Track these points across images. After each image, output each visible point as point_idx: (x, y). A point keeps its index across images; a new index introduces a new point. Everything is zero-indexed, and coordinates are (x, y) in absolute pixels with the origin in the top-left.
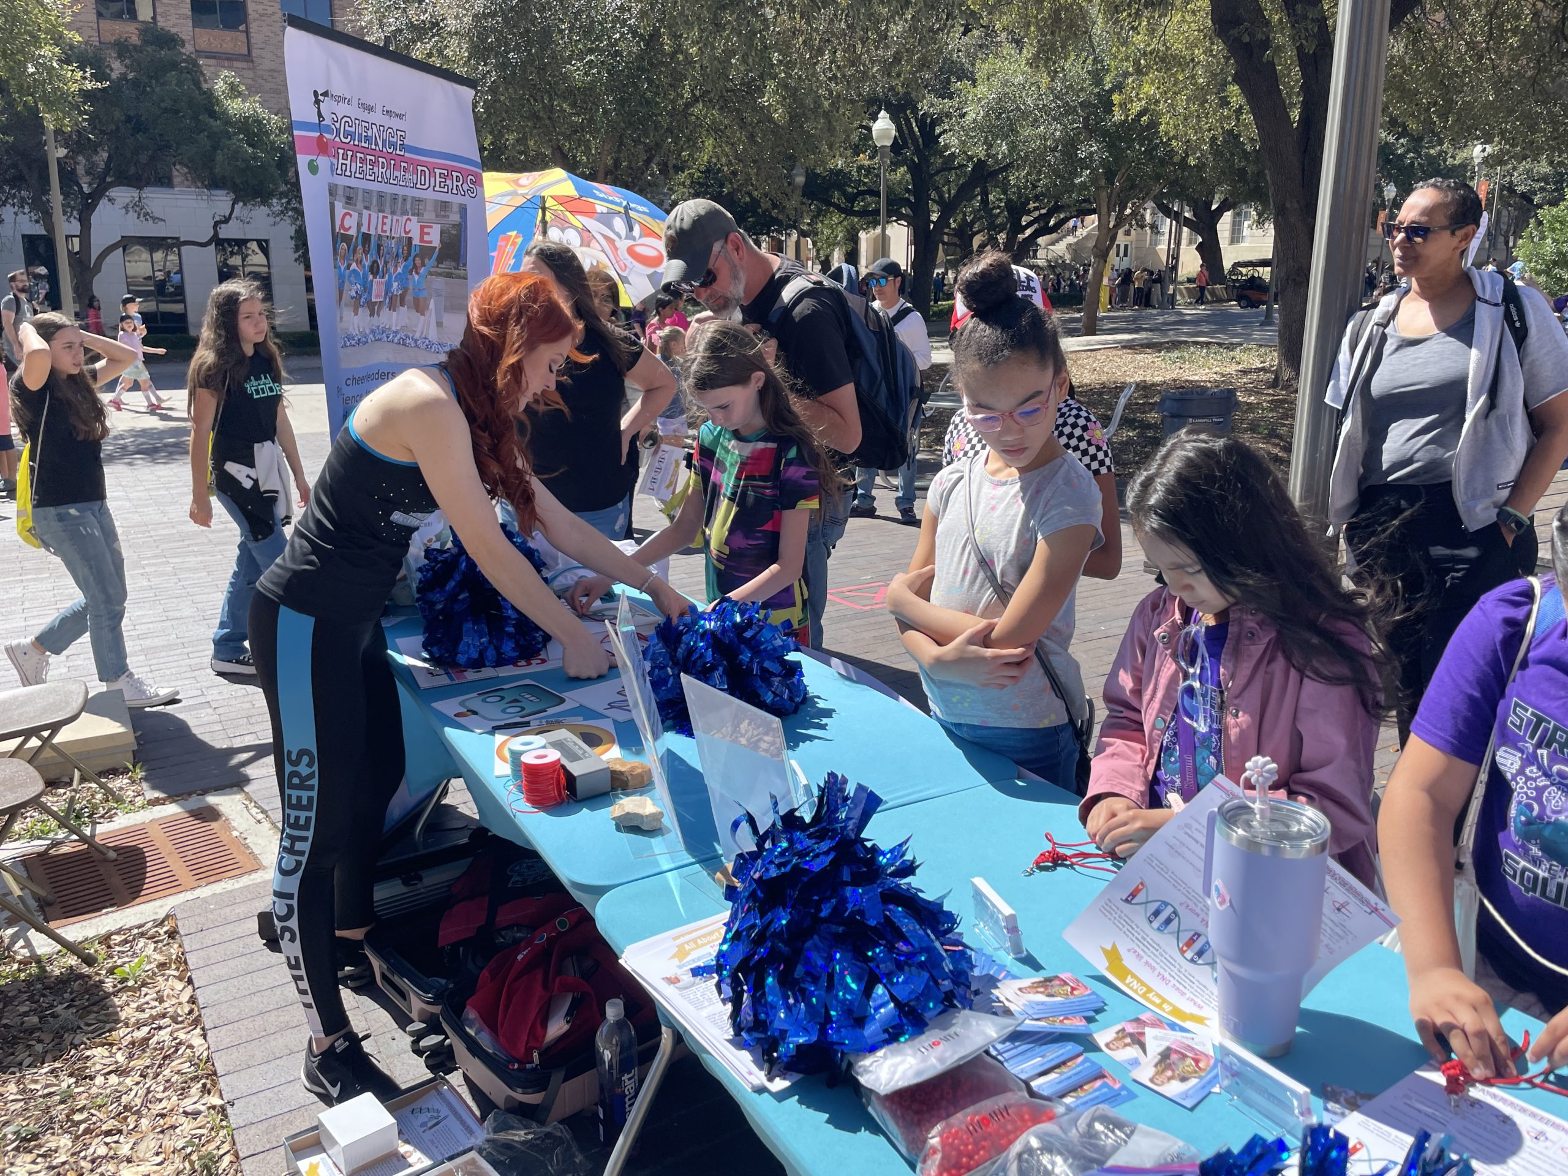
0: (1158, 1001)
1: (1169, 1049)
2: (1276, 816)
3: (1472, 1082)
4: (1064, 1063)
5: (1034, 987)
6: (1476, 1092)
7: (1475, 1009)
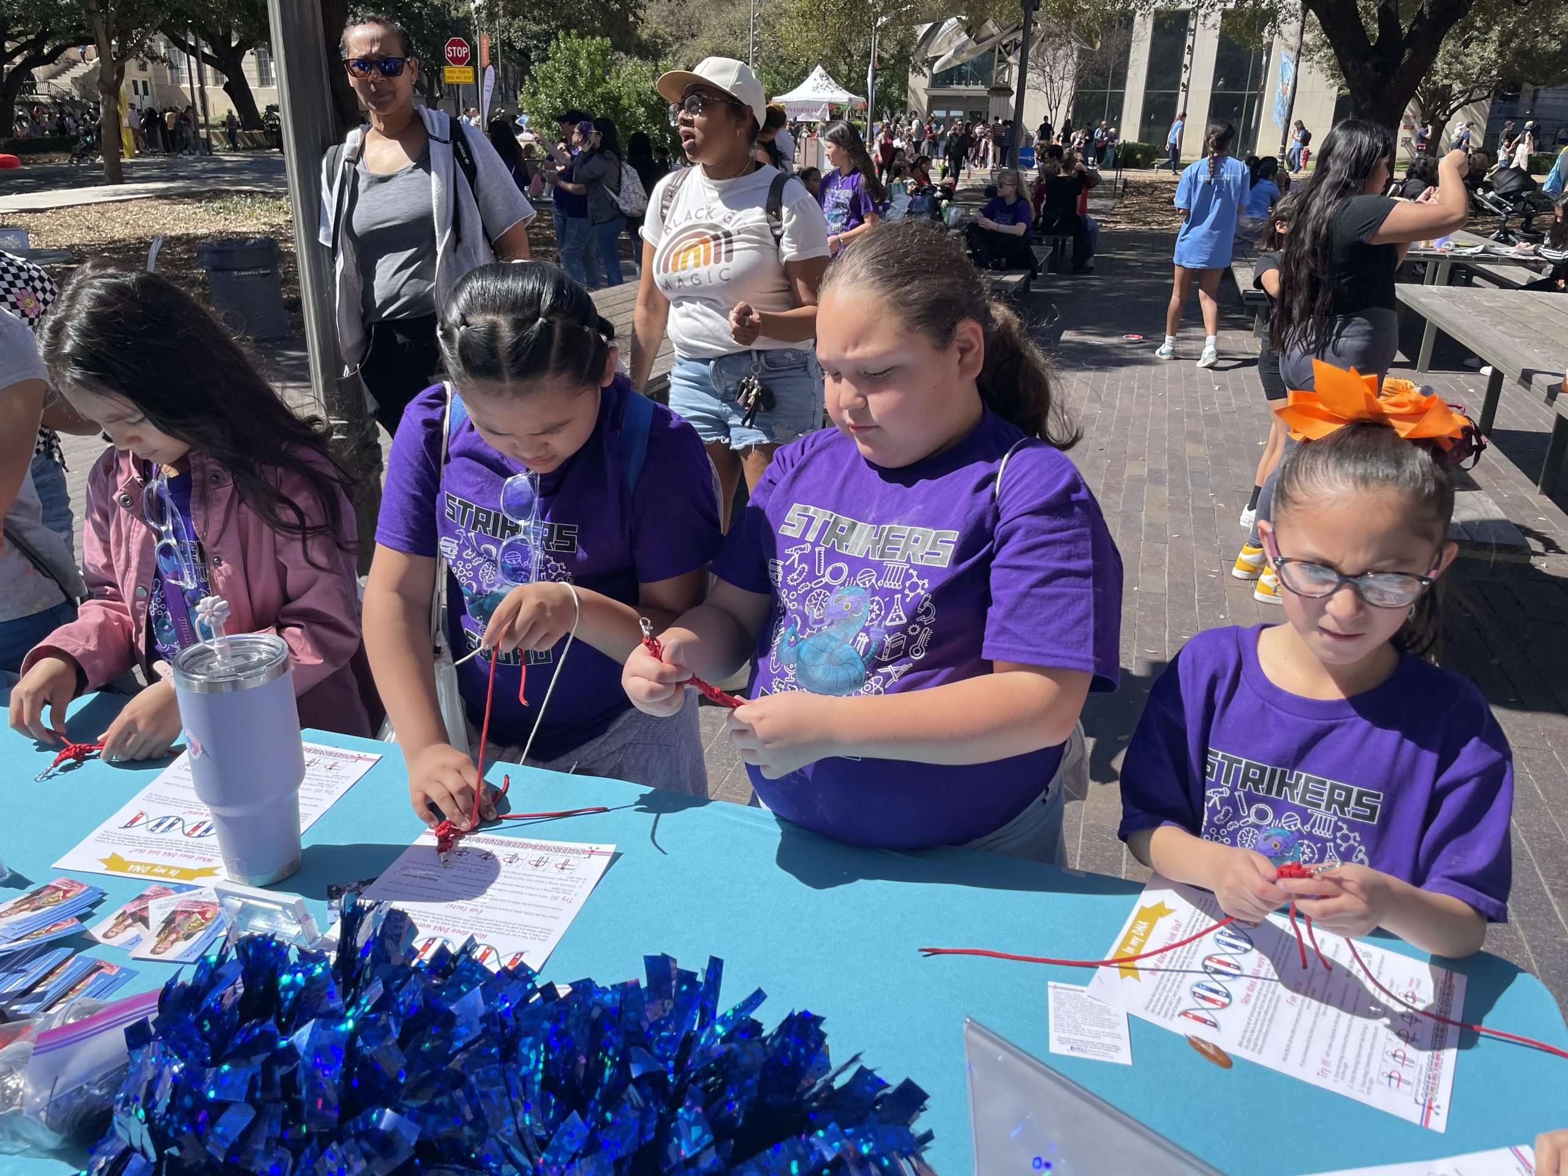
0: (163, 871)
1: (174, 913)
2: (237, 651)
3: (460, 835)
4: (51, 972)
5: (17, 907)
6: (463, 843)
7: (459, 772)
